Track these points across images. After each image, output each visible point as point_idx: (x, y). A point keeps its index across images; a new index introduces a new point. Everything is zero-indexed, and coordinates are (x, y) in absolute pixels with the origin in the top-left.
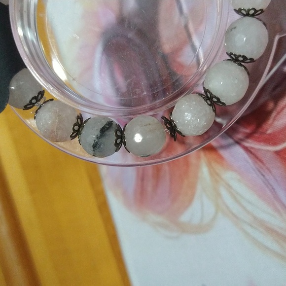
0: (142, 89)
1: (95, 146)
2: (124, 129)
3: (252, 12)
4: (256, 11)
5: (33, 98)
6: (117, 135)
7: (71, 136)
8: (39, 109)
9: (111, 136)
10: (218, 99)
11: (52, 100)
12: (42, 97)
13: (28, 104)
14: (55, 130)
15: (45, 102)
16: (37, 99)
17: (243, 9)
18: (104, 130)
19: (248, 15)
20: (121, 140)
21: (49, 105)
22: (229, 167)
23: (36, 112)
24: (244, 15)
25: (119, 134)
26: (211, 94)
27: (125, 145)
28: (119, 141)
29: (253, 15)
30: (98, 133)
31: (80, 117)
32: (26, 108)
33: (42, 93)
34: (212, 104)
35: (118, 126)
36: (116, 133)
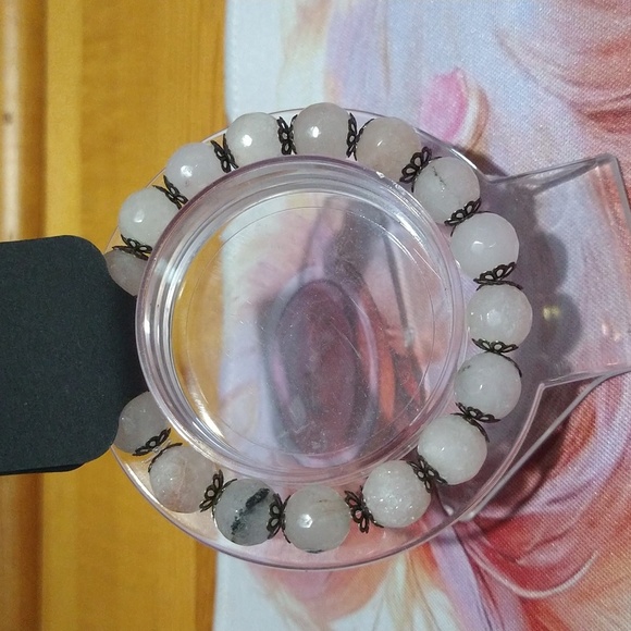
0: (322, 443)
1: (236, 526)
2: (285, 503)
3: (498, 347)
4: (504, 346)
5: (152, 440)
6: (272, 513)
7: (201, 506)
8: (158, 456)
9: (263, 515)
10: (436, 473)
11: (180, 444)
12: (165, 439)
13: (144, 448)
14: (178, 491)
15: (168, 448)
16: (157, 440)
17: (486, 342)
18: (252, 504)
19: (492, 350)
20: (278, 522)
21: (174, 452)
22: (442, 585)
23: (154, 461)
24: (488, 350)
25: (276, 511)
26: (426, 464)
27: (284, 529)
28: (274, 522)
29: (499, 352)
30: (243, 506)
31: (219, 477)
32: (139, 453)
33: (166, 433)
34: (426, 479)
35: (277, 497)
36: (271, 509)
